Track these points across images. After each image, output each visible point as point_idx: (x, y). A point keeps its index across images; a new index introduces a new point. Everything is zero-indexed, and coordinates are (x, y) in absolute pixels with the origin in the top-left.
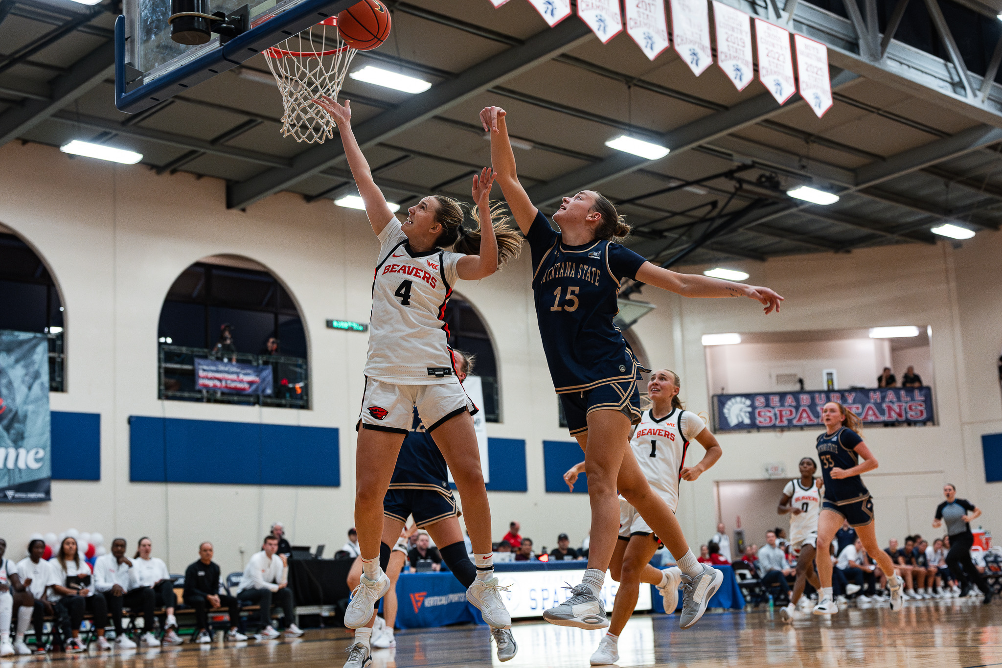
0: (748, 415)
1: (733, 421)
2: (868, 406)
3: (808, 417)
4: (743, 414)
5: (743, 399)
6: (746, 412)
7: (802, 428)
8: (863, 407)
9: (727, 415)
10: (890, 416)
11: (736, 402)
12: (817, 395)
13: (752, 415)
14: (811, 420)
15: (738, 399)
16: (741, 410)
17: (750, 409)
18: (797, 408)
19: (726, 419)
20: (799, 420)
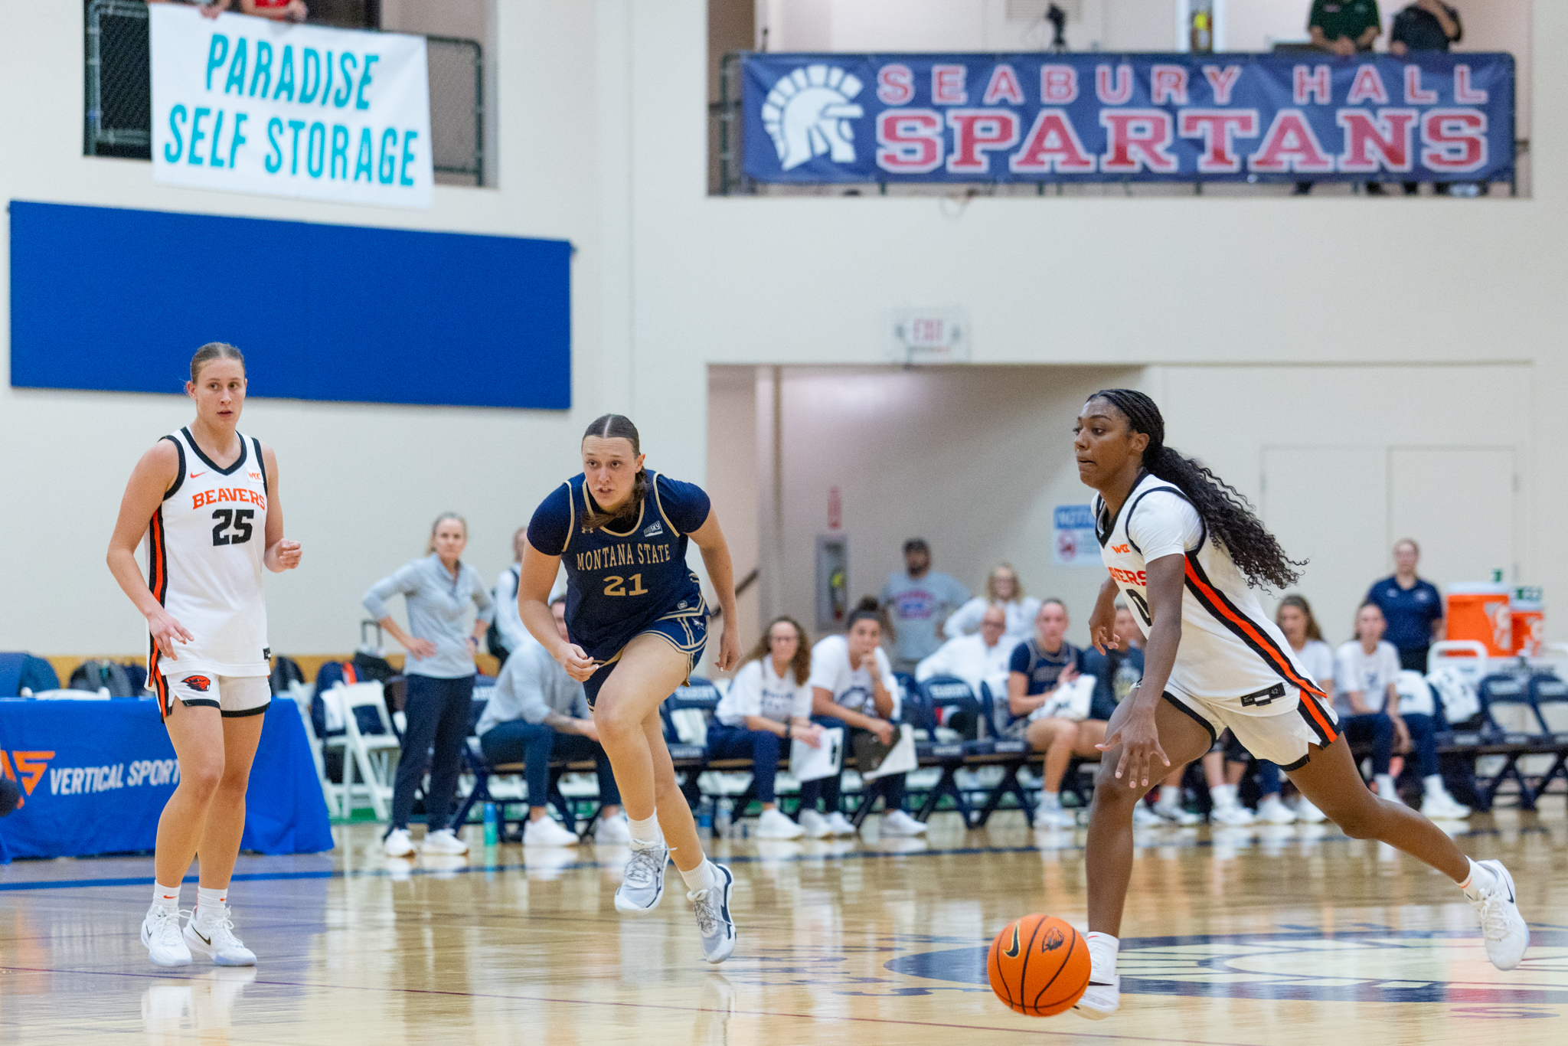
0: (847, 130)
1: (794, 151)
2: (1282, 114)
3: (1067, 146)
4: (830, 127)
5: (837, 74)
6: (841, 119)
7: (1042, 183)
8: (1268, 115)
9: (772, 129)
10: (1359, 154)
11: (810, 85)
12: (1103, 69)
13: (863, 133)
14: (1073, 159)
15: (818, 72)
16: (823, 114)
17: (856, 111)
18: (1027, 114)
19: (769, 141)
20: (1032, 157)
